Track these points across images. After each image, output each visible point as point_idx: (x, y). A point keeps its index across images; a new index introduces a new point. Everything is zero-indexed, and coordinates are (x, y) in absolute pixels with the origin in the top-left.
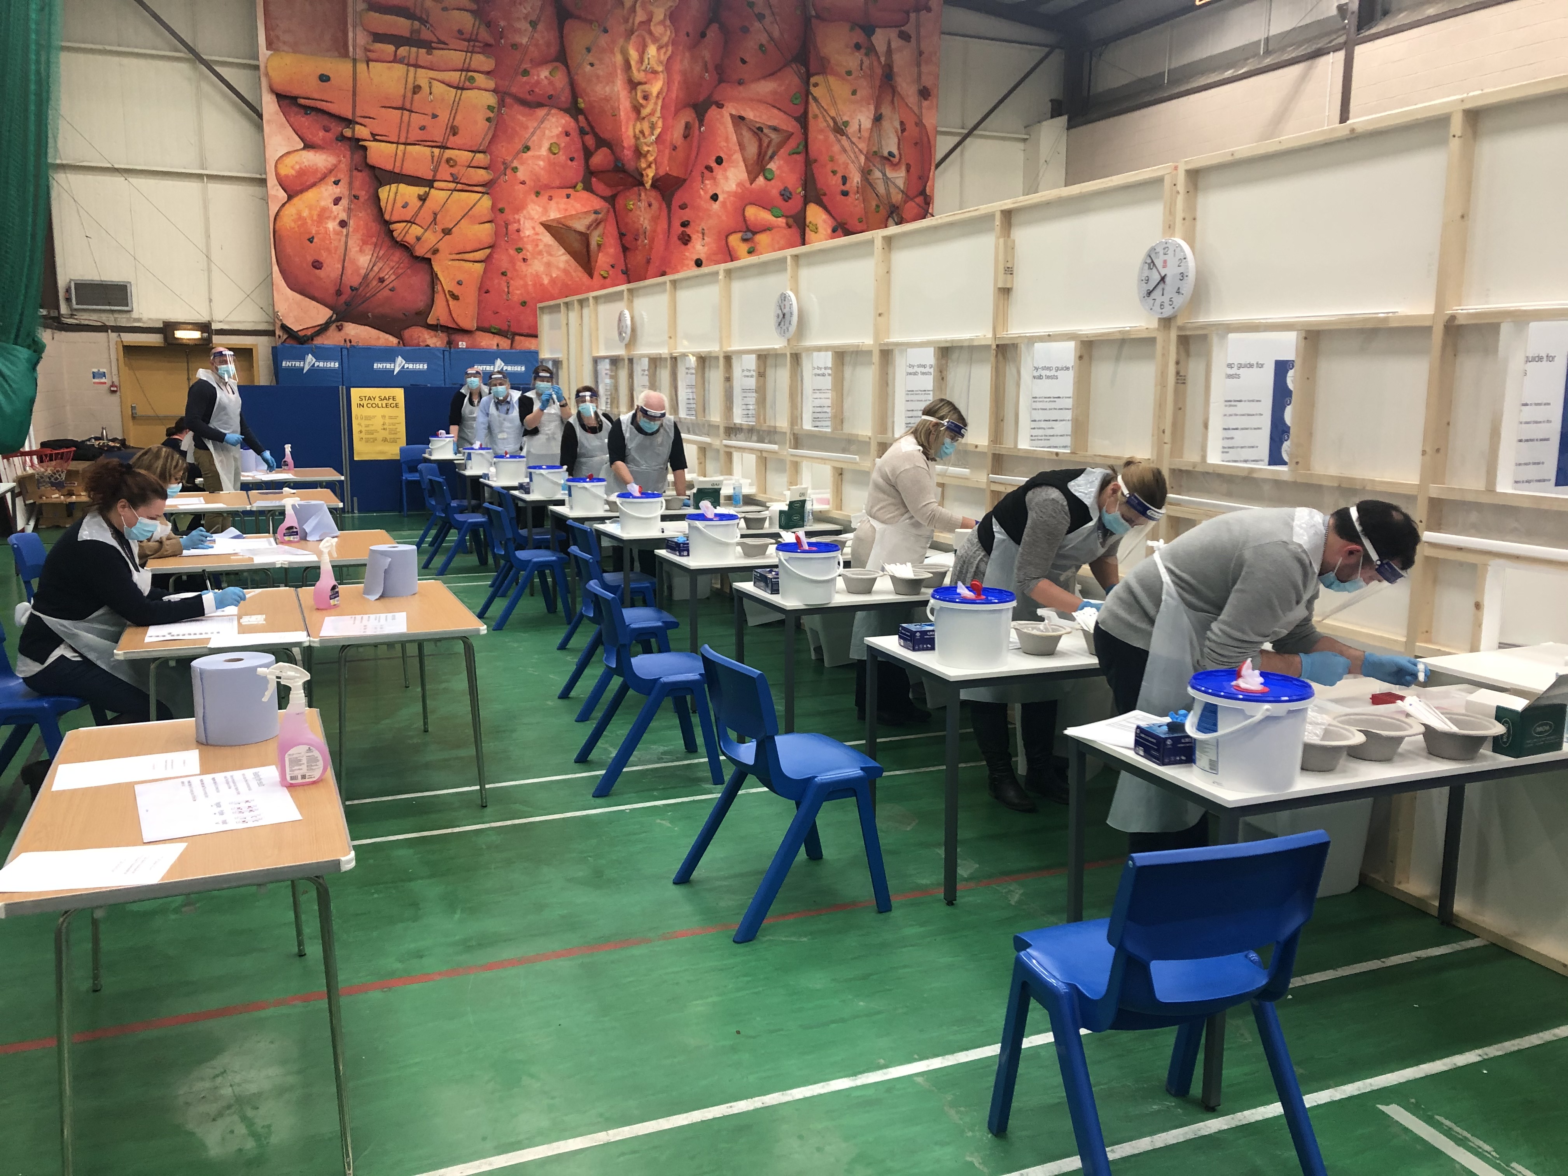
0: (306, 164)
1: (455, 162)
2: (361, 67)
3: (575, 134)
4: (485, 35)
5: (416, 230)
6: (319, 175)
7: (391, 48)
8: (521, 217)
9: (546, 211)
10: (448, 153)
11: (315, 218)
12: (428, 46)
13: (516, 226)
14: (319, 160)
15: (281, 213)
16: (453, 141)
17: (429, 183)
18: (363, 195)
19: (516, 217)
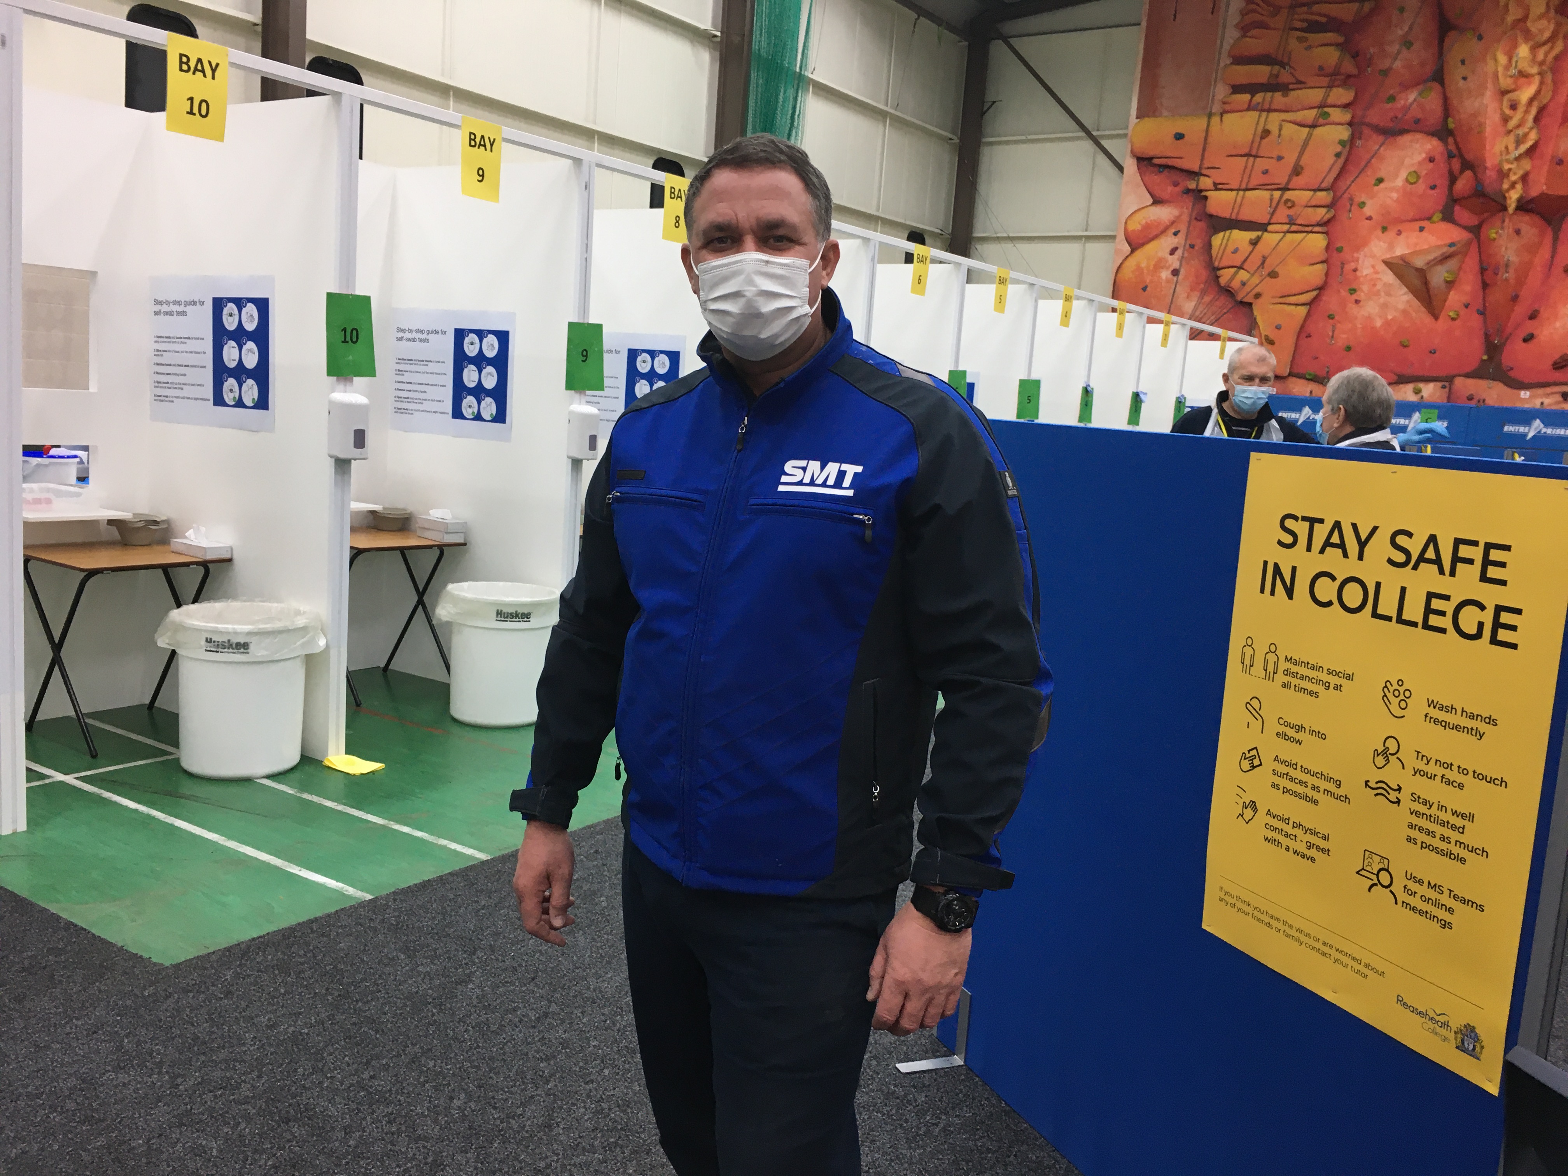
0: (1152, 218)
1: (1293, 202)
2: (1215, 120)
3: (1441, 159)
4: (1349, 67)
5: (1243, 275)
6: (1161, 228)
7: (1247, 97)
8: (1361, 255)
9: (1391, 247)
10: (1288, 195)
11: (1151, 268)
12: (1284, 89)
13: (1353, 265)
14: (1164, 213)
15: (1124, 266)
16: (1297, 181)
17: (1263, 227)
18: (1199, 244)
19: (1356, 255)
